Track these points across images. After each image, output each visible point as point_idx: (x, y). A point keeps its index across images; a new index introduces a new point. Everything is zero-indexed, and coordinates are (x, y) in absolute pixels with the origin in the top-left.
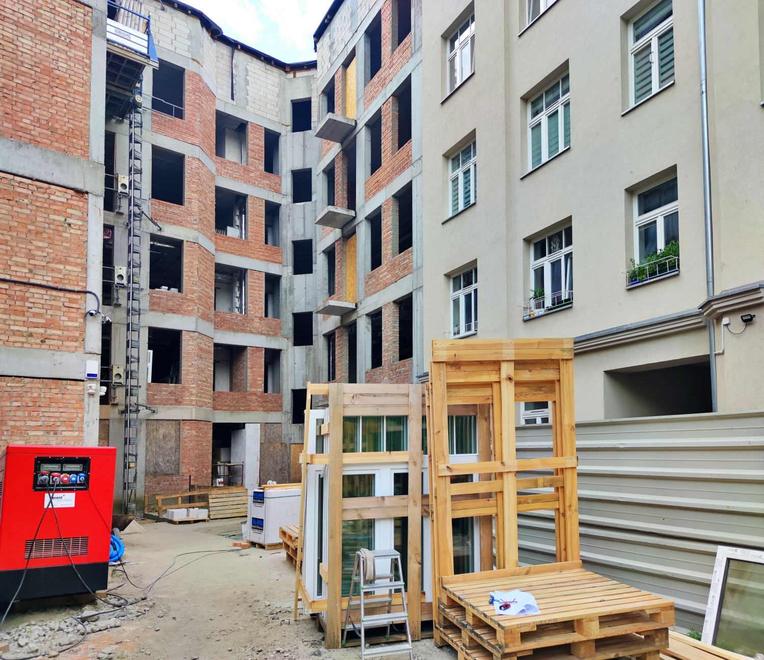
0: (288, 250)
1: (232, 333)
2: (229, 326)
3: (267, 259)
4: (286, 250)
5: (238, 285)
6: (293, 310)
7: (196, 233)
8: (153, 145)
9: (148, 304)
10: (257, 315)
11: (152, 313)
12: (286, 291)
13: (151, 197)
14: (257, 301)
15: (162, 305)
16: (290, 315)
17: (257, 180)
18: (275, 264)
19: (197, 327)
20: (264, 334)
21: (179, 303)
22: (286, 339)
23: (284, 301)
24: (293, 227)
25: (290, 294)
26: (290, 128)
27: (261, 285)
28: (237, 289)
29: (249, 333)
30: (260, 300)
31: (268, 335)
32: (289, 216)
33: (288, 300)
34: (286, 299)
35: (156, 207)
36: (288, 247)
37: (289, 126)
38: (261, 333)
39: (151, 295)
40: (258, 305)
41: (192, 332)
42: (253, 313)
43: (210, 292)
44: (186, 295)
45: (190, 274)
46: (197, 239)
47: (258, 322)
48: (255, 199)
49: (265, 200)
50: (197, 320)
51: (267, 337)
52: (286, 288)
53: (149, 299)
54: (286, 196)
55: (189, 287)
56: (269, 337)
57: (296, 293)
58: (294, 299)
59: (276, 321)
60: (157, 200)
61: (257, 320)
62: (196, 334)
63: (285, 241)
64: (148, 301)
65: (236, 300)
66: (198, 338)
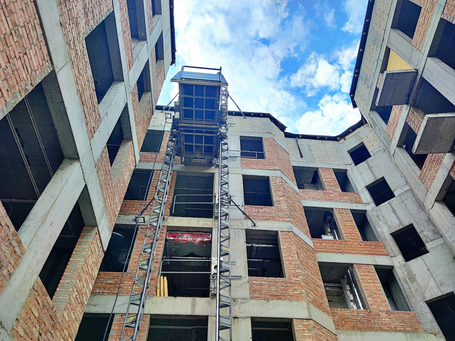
0: (390, 243)
1: (359, 333)
2: (352, 325)
3: (370, 253)
4: (387, 243)
5: (349, 288)
6: (424, 297)
7: (290, 224)
8: (243, 175)
9: (248, 292)
10: (382, 309)
11: (254, 301)
12: (405, 280)
13: (244, 204)
14: (376, 294)
15: (264, 292)
16: (422, 305)
17: (338, 198)
18: (381, 256)
19: (310, 314)
20: (400, 331)
21: (284, 288)
22: (433, 336)
23: (408, 290)
24: (386, 223)
25: (412, 282)
26: (353, 164)
27: (374, 278)
28: (349, 293)
29: (380, 330)
30: (379, 292)
31: (406, 332)
32: (378, 216)
33: (412, 289)
34: (410, 289)
35: (249, 210)
36: (388, 240)
37: (351, 164)
38: (395, 330)
39: (250, 282)
40: (378, 297)
41: (305, 320)
42: (376, 307)
43: (318, 280)
44: (290, 279)
45: (290, 259)
46: (291, 228)
47: (386, 318)
48: (341, 210)
49: (351, 210)
50: (308, 304)
51: (406, 333)
52: (405, 277)
53: (248, 287)
54: (369, 204)
55: (292, 271)
56: (408, 335)
57: (419, 278)
58: (419, 285)
59: (408, 314)
60: (249, 206)
61: (384, 315)
62: (311, 322)
63: (384, 236)
64: (248, 289)
65: (352, 304)
66: (314, 327)
